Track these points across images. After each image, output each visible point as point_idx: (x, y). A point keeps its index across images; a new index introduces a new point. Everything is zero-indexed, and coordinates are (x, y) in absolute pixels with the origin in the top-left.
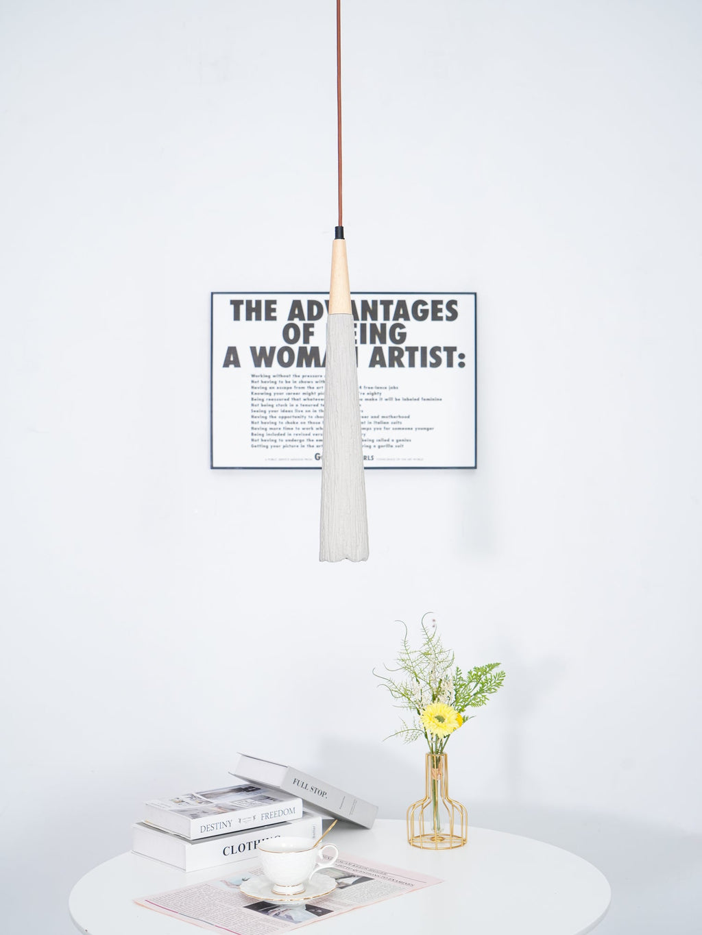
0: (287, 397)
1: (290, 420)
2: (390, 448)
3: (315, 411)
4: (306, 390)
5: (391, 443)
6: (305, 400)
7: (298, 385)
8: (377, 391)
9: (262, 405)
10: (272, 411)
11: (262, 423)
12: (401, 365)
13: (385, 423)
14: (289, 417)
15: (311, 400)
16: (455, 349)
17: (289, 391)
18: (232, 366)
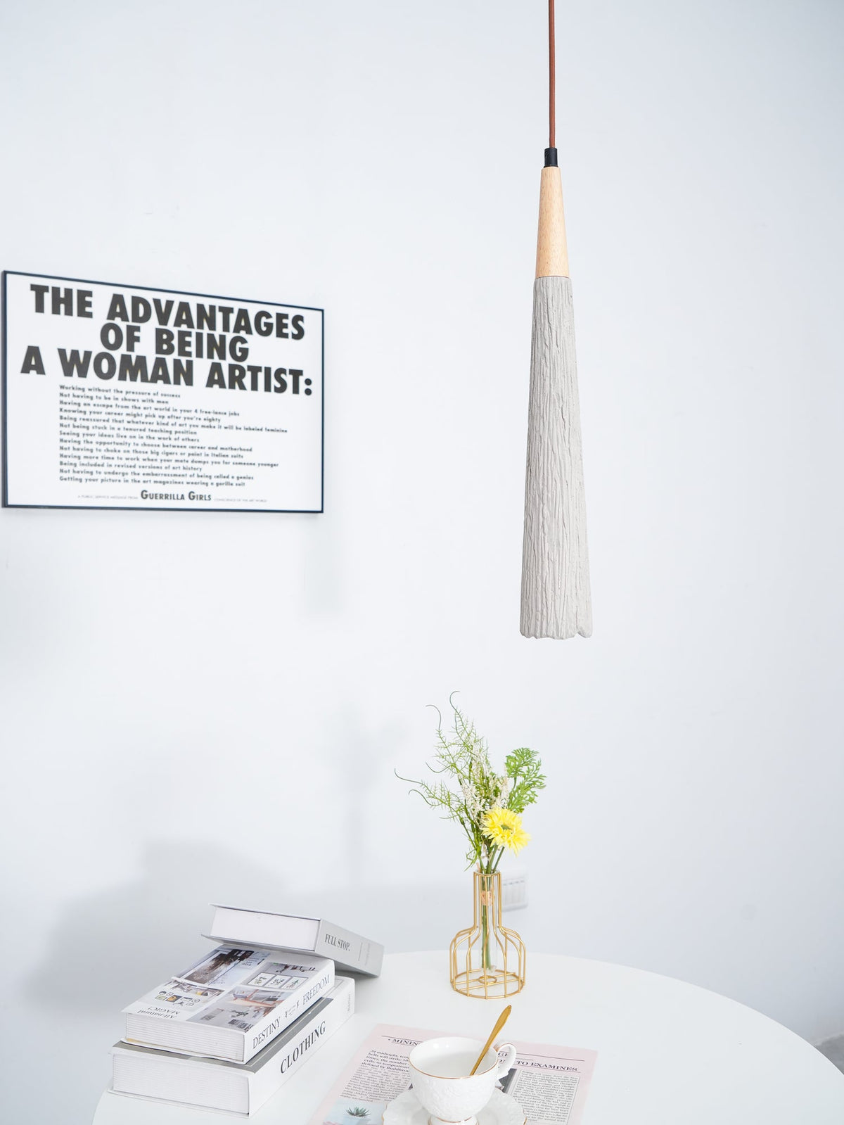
0: (106, 417)
1: (111, 447)
2: (229, 487)
3: (142, 437)
4: (130, 411)
5: (230, 480)
6: (129, 422)
7: (120, 403)
8: (215, 416)
9: (74, 426)
10: (87, 435)
11: (74, 449)
12: (242, 387)
13: (224, 456)
14: (108, 443)
15: (137, 423)
16: (300, 373)
17: (109, 410)
18: (33, 373)
